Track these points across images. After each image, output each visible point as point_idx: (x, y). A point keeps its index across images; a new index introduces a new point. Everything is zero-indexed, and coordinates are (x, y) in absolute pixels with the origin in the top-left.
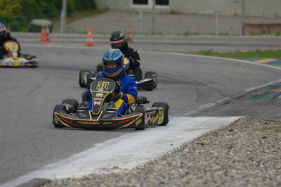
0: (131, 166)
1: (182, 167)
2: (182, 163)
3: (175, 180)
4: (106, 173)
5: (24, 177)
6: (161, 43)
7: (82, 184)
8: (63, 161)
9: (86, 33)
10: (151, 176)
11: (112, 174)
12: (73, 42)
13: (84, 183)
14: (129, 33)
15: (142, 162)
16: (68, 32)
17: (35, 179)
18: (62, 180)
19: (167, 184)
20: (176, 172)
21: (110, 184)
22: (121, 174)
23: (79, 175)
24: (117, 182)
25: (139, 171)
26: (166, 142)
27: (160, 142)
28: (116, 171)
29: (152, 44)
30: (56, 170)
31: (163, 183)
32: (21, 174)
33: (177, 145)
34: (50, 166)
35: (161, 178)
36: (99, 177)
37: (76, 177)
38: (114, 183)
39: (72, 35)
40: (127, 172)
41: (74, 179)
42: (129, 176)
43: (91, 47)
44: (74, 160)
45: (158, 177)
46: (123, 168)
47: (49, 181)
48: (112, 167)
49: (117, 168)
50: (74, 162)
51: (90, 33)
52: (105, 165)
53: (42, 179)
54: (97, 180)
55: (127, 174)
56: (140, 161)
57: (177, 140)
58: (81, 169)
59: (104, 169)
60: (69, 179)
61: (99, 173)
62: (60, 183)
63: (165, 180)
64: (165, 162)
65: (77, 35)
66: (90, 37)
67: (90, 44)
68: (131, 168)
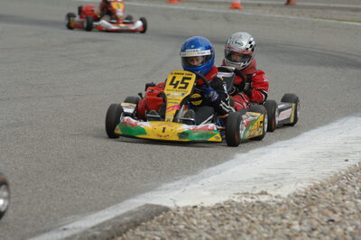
0: (286, 191)
3: (351, 217)
4: (249, 200)
5: (132, 201)
6: (334, 8)
7: (214, 216)
8: (189, 178)
10: (315, 209)
11: (258, 202)
13: (217, 215)
15: (303, 186)
17: (147, 205)
18: (186, 209)
19: (338, 223)
20: (353, 205)
21: (254, 219)
22: (271, 203)
23: (211, 201)
24: (264, 216)
25: (297, 199)
26: (339, 155)
27: (330, 155)
28: (264, 199)
29: (322, 8)
30: (176, 193)
31: (333, 221)
32: (128, 197)
33: (354, 161)
34: (169, 185)
35: (331, 214)
36: (239, 206)
37: (206, 205)
38: (261, 218)
40: (280, 200)
41: (203, 208)
42: (283, 207)
43: (236, 11)
44: (203, 177)
45: (327, 211)
46: (274, 194)
47: (167, 209)
48: (258, 191)
49: (266, 193)
50: (204, 181)
52: (248, 188)
53: (157, 206)
54: (236, 211)
55: (280, 204)
56: (300, 185)
57: (355, 153)
58: (214, 193)
59: (246, 194)
60: (195, 207)
61: (239, 201)
62: (182, 213)
63: (336, 217)
64: (336, 186)
67: (236, 7)
68: (285, 195)
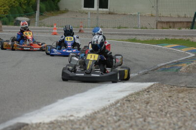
0: (82, 115)
1: (115, 116)
2: (116, 113)
3: (111, 124)
4: (65, 119)
5: (11, 121)
7: (49, 126)
8: (37, 111)
9: (52, 26)
10: (95, 122)
11: (69, 120)
12: (44, 32)
13: (51, 126)
14: (81, 27)
15: (89, 113)
16: (40, 26)
17: (18, 123)
18: (36, 124)
19: (105, 127)
20: (112, 119)
21: (67, 126)
22: (75, 120)
23: (47, 120)
24: (72, 125)
25: (87, 118)
26: (105, 99)
27: (101, 99)
28: (72, 118)
30: (31, 117)
31: (103, 126)
33: (112, 101)
34: (28, 114)
35: (102, 123)
36: (61, 122)
37: (45, 122)
38: (70, 126)
39: (43, 27)
41: (44, 124)
42: (81, 121)
43: (56, 36)
44: (44, 110)
45: (100, 122)
46: (76, 116)
47: (27, 125)
48: (69, 115)
49: (73, 116)
50: (44, 112)
51: (55, 26)
52: (64, 114)
53: (23, 123)
54: (59, 124)
55: (79, 120)
57: (113, 98)
58: (48, 117)
59: (64, 117)
60: (40, 123)
61: (61, 120)
62: (34, 126)
63: (105, 124)
64: (104, 112)
65: (46, 28)
66: (55, 29)
67: (55, 34)
